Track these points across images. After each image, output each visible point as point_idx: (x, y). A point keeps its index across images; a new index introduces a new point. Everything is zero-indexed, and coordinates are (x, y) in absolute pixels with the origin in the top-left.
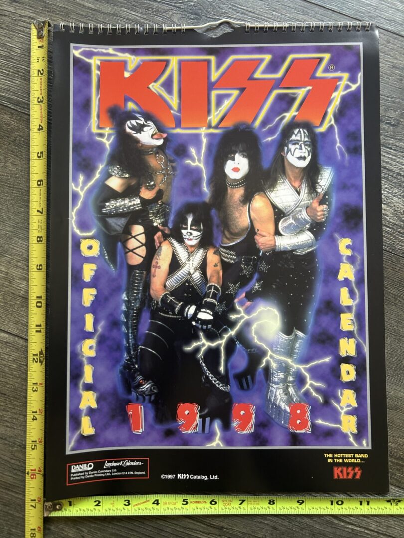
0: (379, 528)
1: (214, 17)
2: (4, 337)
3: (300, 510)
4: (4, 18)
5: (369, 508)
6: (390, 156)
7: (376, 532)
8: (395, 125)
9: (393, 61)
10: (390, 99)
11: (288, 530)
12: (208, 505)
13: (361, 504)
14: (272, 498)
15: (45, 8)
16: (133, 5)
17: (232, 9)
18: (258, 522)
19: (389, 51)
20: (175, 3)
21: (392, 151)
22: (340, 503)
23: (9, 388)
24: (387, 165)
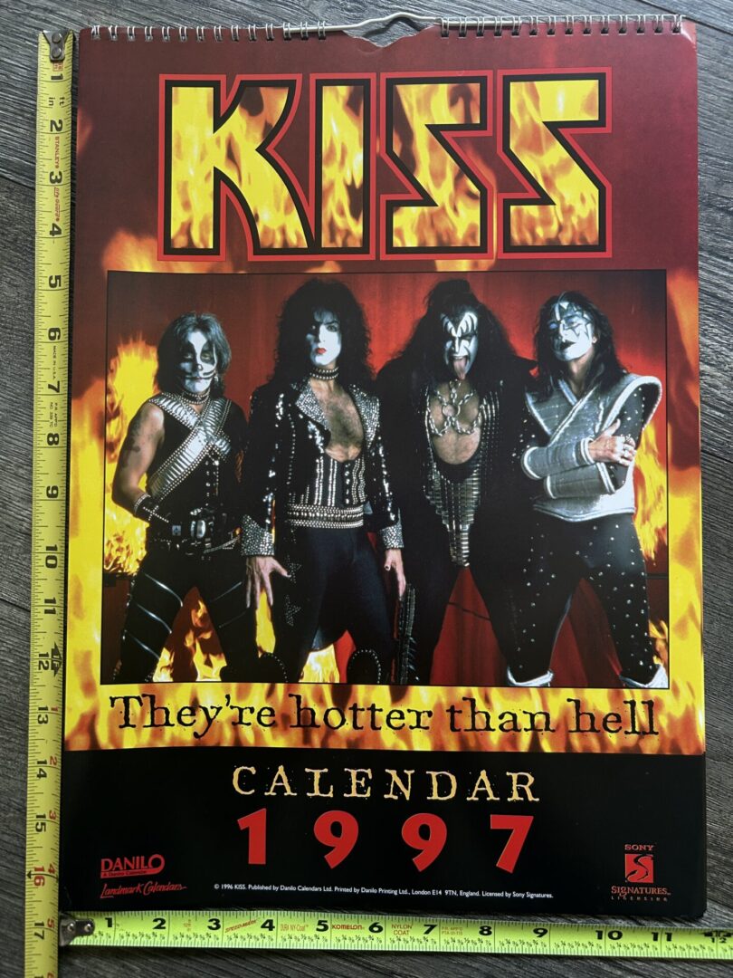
13: (655, 939)
18: (458, 964)
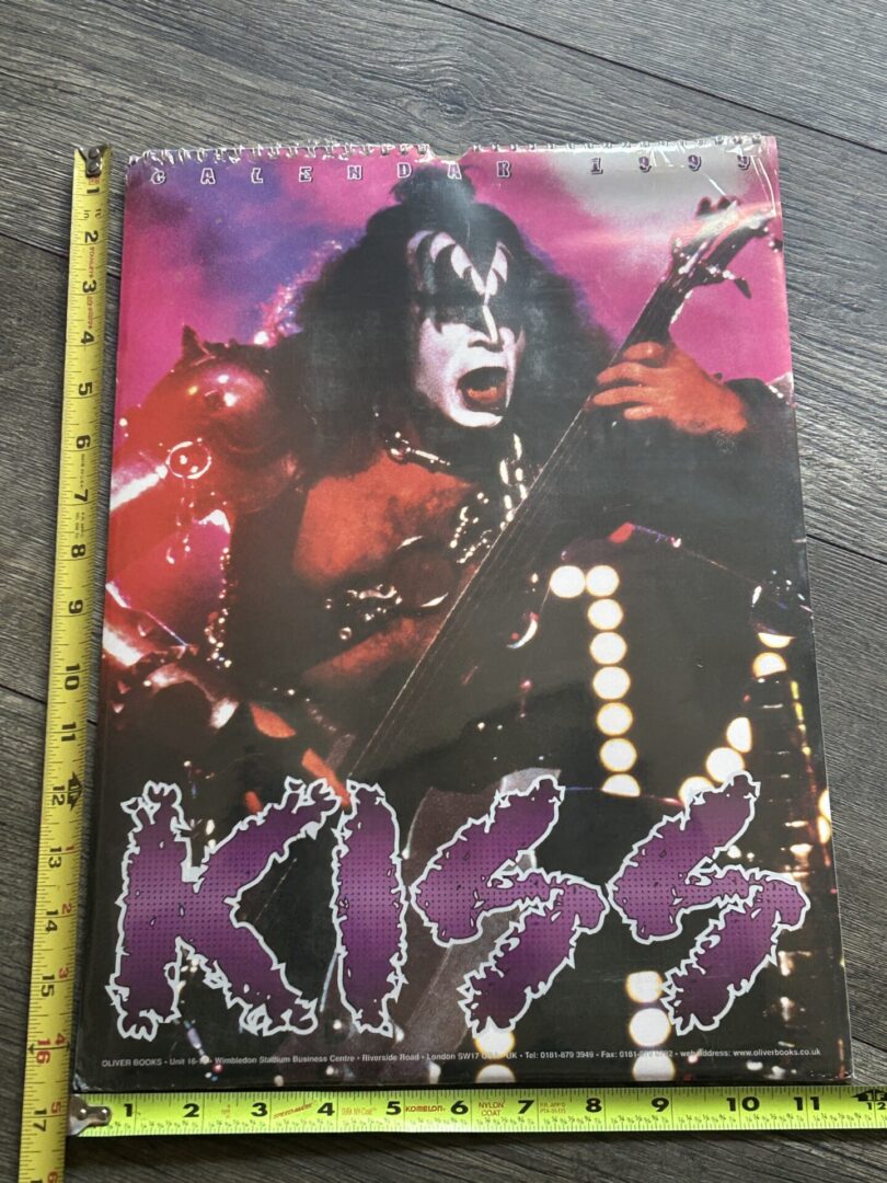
2: (13, 704)
4: (69, 96)
6: (852, 368)
9: (853, 193)
10: (848, 262)
15: (155, 82)
16: (332, 84)
17: (529, 95)
21: (854, 358)
23: (13, 810)
24: (847, 384)
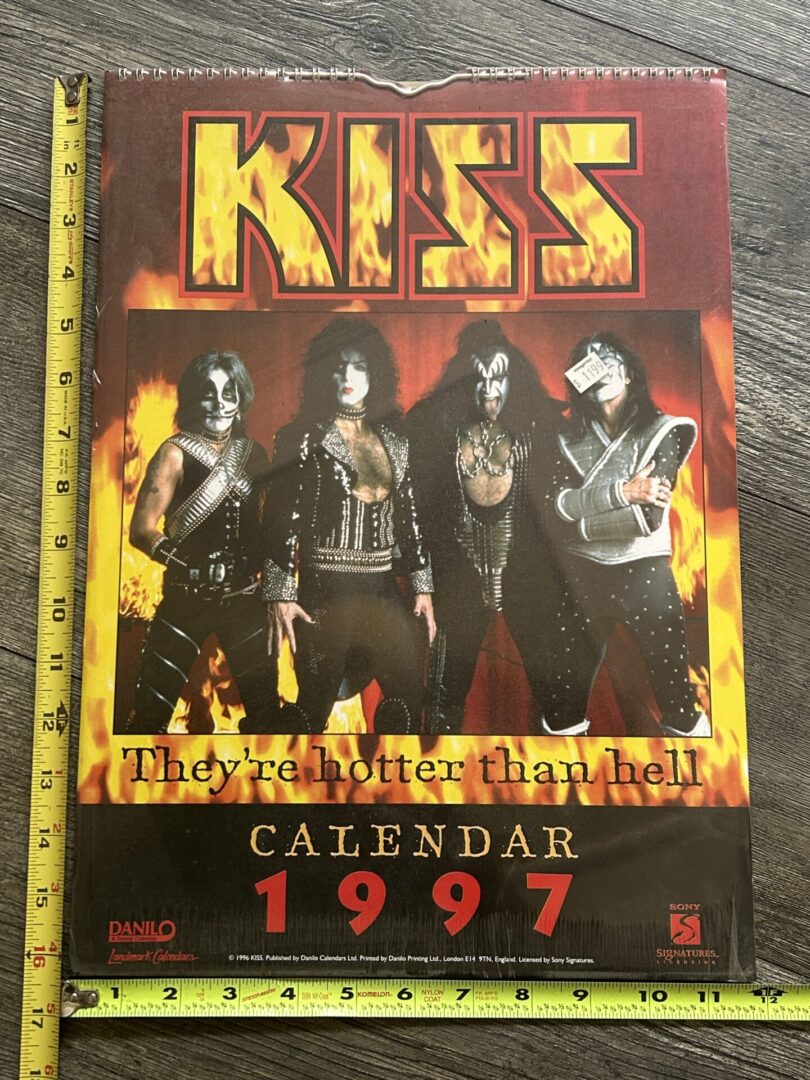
0: (742, 1051)
1: (417, 47)
3: (580, 1010)
5: (720, 1008)
7: (735, 1058)
8: (766, 253)
11: (557, 1052)
12: (394, 1000)
14: (522, 985)
19: (753, 114)
20: (342, 20)
22: (660, 996)
